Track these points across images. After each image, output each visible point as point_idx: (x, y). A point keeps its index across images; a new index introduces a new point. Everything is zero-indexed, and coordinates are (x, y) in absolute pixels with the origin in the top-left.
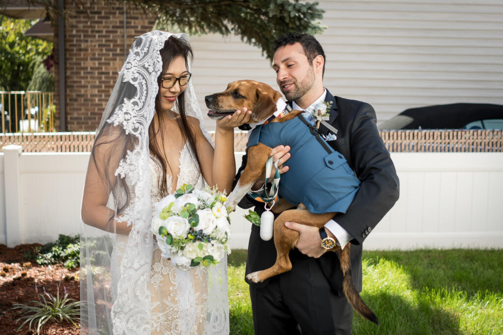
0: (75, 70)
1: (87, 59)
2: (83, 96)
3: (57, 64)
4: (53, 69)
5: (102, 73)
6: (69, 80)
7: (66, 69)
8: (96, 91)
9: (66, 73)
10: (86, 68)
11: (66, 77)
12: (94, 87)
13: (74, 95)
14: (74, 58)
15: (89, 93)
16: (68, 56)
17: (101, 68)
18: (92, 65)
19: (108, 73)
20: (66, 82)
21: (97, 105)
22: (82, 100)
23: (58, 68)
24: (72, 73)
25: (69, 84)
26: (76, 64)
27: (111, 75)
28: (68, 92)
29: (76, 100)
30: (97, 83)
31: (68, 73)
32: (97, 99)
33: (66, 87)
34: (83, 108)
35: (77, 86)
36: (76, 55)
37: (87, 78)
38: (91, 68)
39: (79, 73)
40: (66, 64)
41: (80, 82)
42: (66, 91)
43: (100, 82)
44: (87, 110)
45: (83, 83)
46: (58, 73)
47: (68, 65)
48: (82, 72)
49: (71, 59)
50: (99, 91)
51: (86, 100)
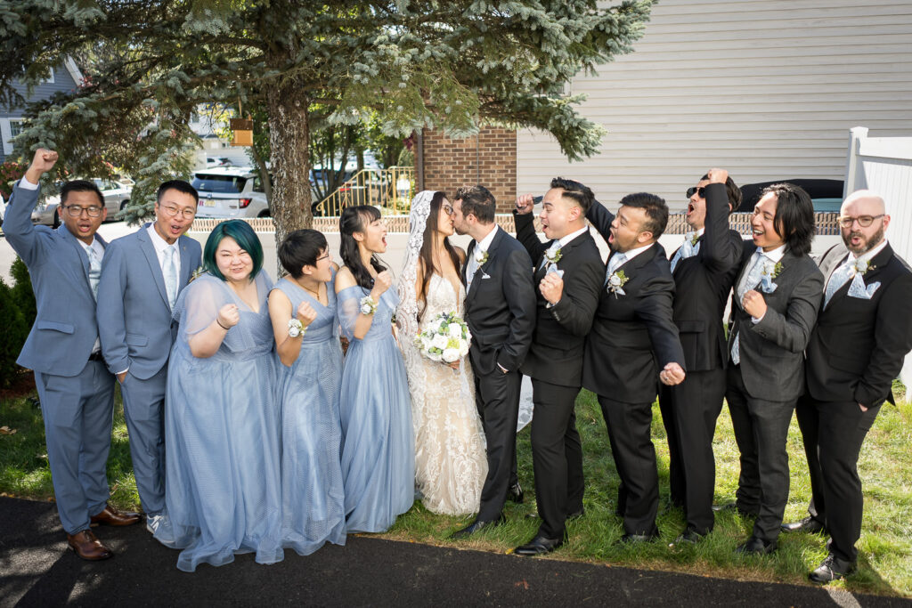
0: (432, 148)
1: (442, 138)
2: (439, 172)
3: (416, 142)
4: (412, 147)
5: (456, 150)
6: (426, 158)
7: (424, 147)
8: (450, 168)
9: (423, 151)
10: (442, 146)
11: (424, 155)
12: (449, 164)
13: (431, 171)
14: (431, 136)
15: (444, 169)
16: (425, 135)
17: (455, 146)
18: (447, 143)
19: (462, 150)
20: (424, 160)
21: (452, 180)
22: (438, 176)
23: (416, 147)
24: (429, 151)
25: (427, 161)
26: (433, 142)
27: (464, 152)
28: (426, 169)
29: (433, 176)
30: (452, 160)
31: (426, 152)
32: (451, 175)
33: (424, 164)
34: (439, 183)
35: (434, 163)
36: (433, 133)
37: (442, 155)
38: (447, 146)
39: (436, 151)
40: (423, 142)
41: (436, 159)
42: (424, 168)
43: (454, 159)
44: (442, 185)
45: (439, 161)
46: (416, 151)
47: (426, 144)
48: (438, 150)
49: (429, 138)
50: (453, 167)
51: (441, 176)
